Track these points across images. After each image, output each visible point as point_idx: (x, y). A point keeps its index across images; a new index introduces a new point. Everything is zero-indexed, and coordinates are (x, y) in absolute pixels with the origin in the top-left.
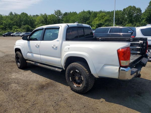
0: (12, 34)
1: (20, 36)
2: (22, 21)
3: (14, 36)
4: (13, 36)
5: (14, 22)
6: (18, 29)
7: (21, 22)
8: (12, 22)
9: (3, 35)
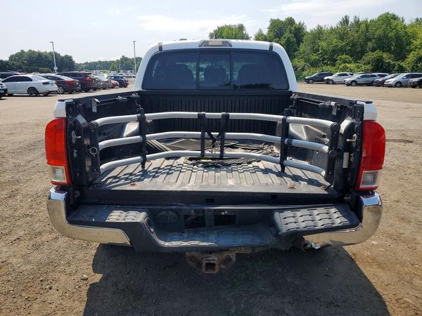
0: (326, 78)
1: (344, 84)
2: (370, 40)
3: (331, 82)
4: (328, 82)
5: (347, 44)
6: (348, 65)
7: (367, 44)
8: (341, 44)
9: (306, 80)
